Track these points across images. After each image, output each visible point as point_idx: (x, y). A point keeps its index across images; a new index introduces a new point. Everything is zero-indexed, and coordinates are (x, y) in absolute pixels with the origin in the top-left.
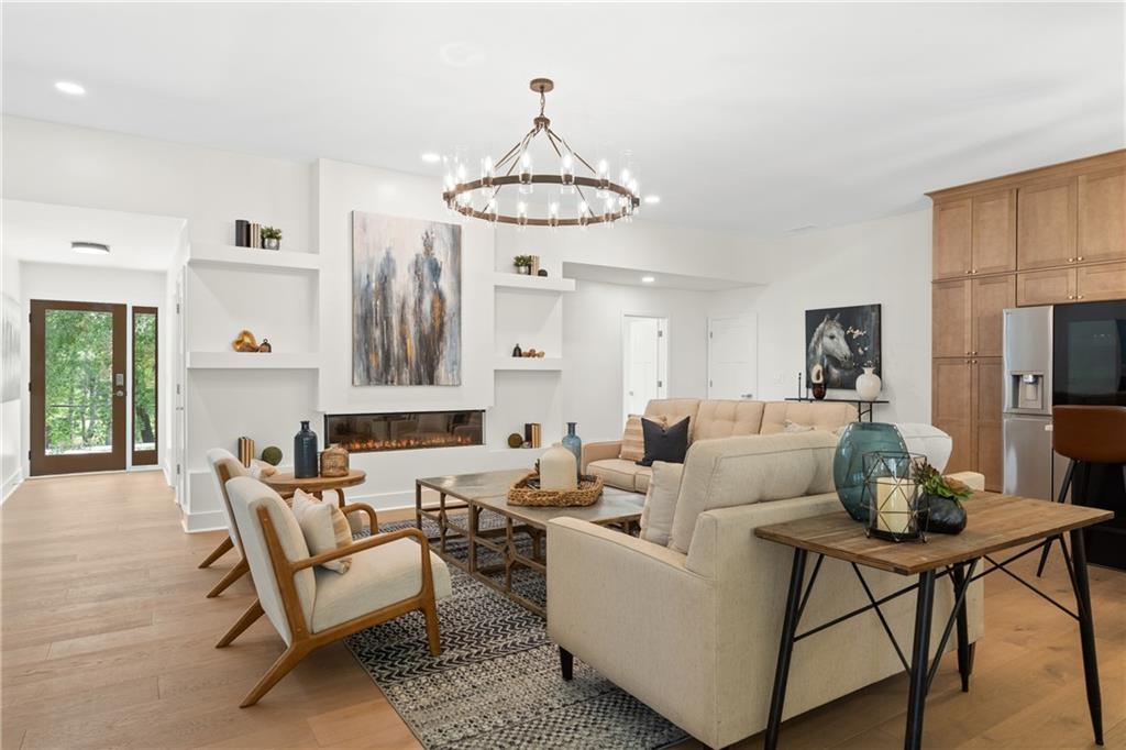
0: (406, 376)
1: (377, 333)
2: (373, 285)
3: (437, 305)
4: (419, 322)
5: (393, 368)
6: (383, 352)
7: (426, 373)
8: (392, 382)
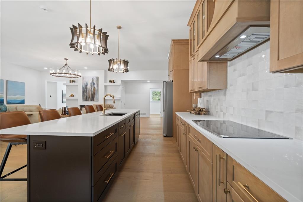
2: (85, 87)
3: (94, 89)
4: (91, 92)
6: (86, 96)
7: (92, 99)
8: (87, 101)
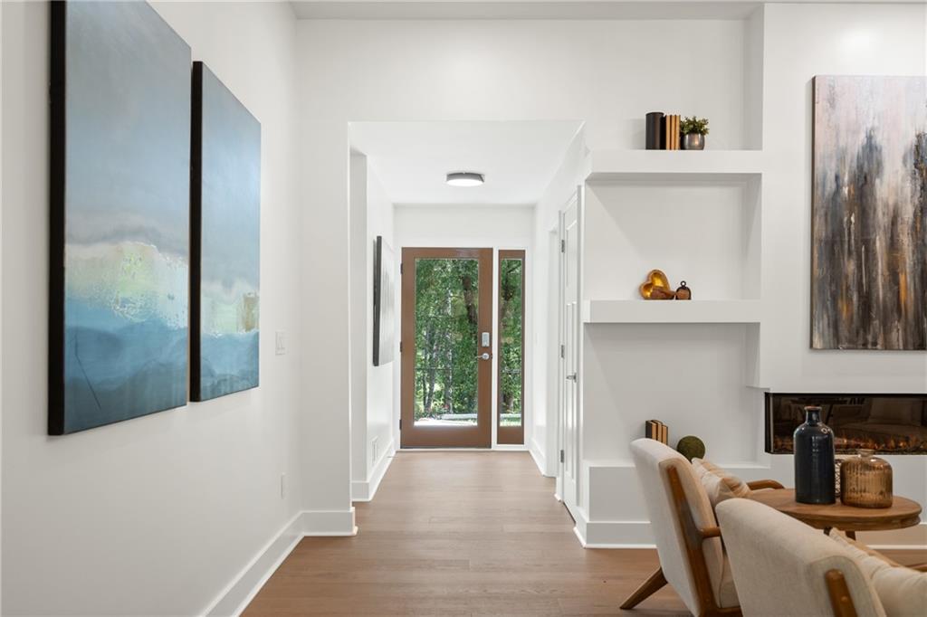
0: (897, 335)
1: (850, 267)
2: (846, 190)
5: (876, 322)
6: (860, 297)
8: (875, 344)
